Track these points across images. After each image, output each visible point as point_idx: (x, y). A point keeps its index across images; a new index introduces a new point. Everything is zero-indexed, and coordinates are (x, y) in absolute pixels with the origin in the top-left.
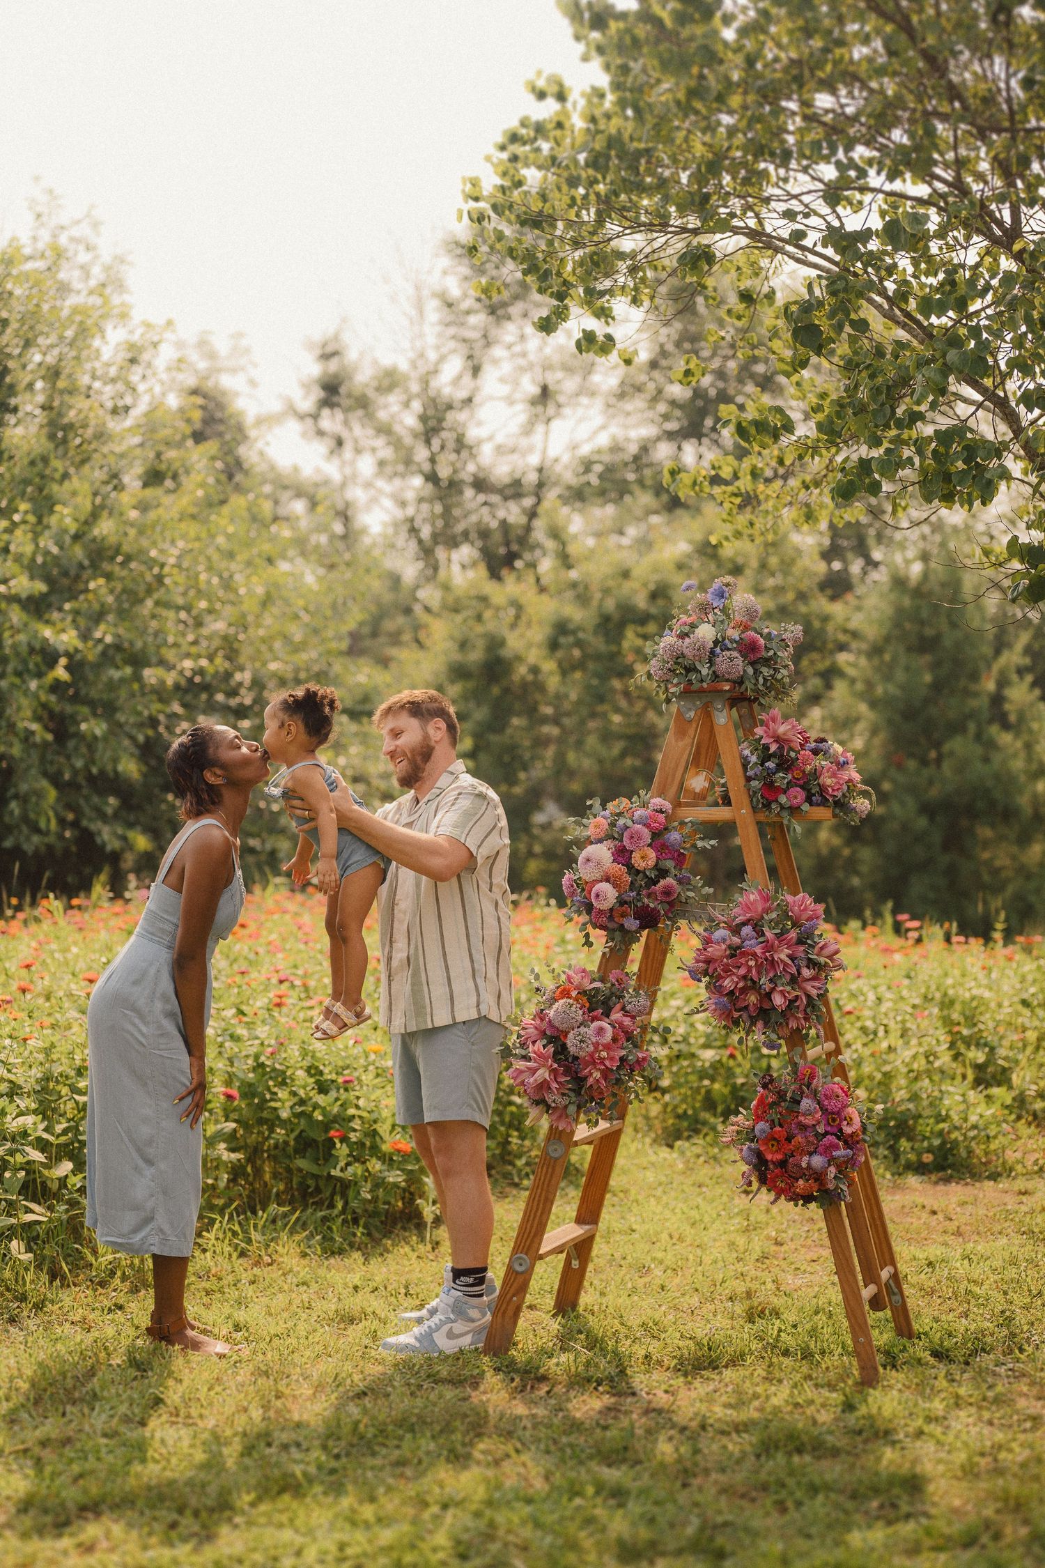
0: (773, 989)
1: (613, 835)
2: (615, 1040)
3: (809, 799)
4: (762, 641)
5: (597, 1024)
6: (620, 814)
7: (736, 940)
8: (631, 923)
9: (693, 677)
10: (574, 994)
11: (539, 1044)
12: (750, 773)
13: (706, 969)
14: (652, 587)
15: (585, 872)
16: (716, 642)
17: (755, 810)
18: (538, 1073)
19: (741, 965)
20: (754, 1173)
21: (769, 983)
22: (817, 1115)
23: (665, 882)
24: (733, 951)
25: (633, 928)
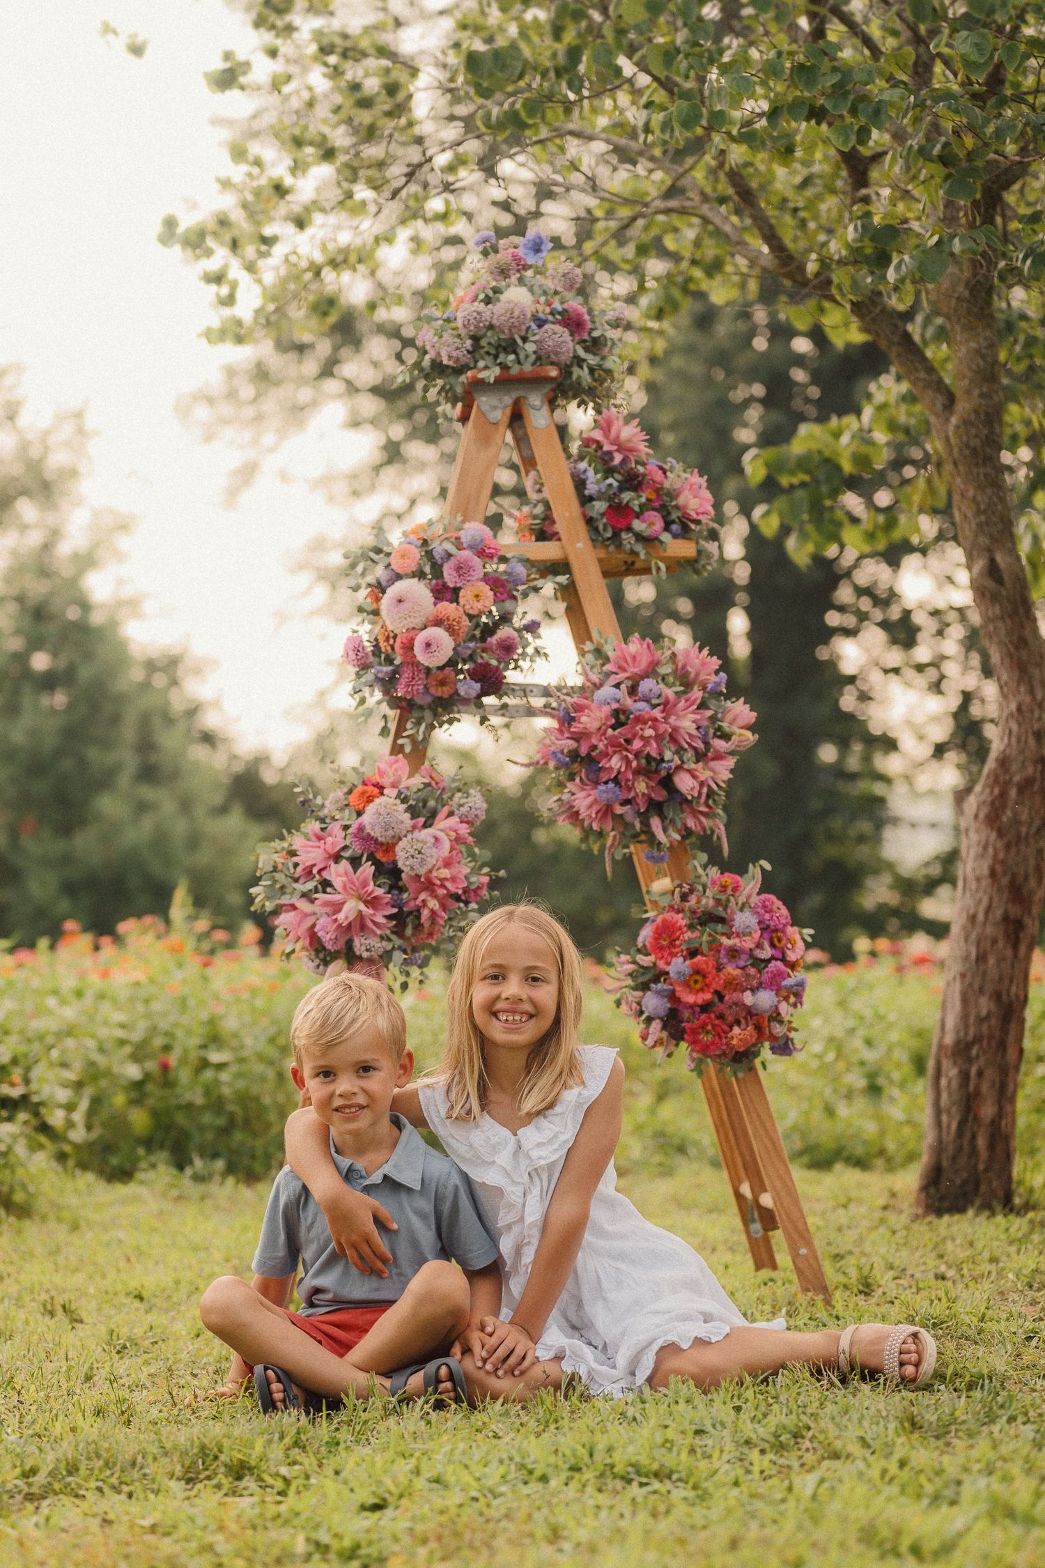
0: (679, 768)
1: (428, 567)
2: (452, 853)
3: (667, 528)
4: (587, 318)
7: (629, 702)
8: (469, 688)
9: (508, 358)
11: (344, 865)
12: (587, 492)
13: (576, 751)
15: (394, 618)
17: (595, 543)
18: (346, 908)
19: (634, 736)
20: (664, 1028)
21: (676, 758)
22: (757, 935)
23: (504, 632)
24: (622, 717)
25: (474, 694)
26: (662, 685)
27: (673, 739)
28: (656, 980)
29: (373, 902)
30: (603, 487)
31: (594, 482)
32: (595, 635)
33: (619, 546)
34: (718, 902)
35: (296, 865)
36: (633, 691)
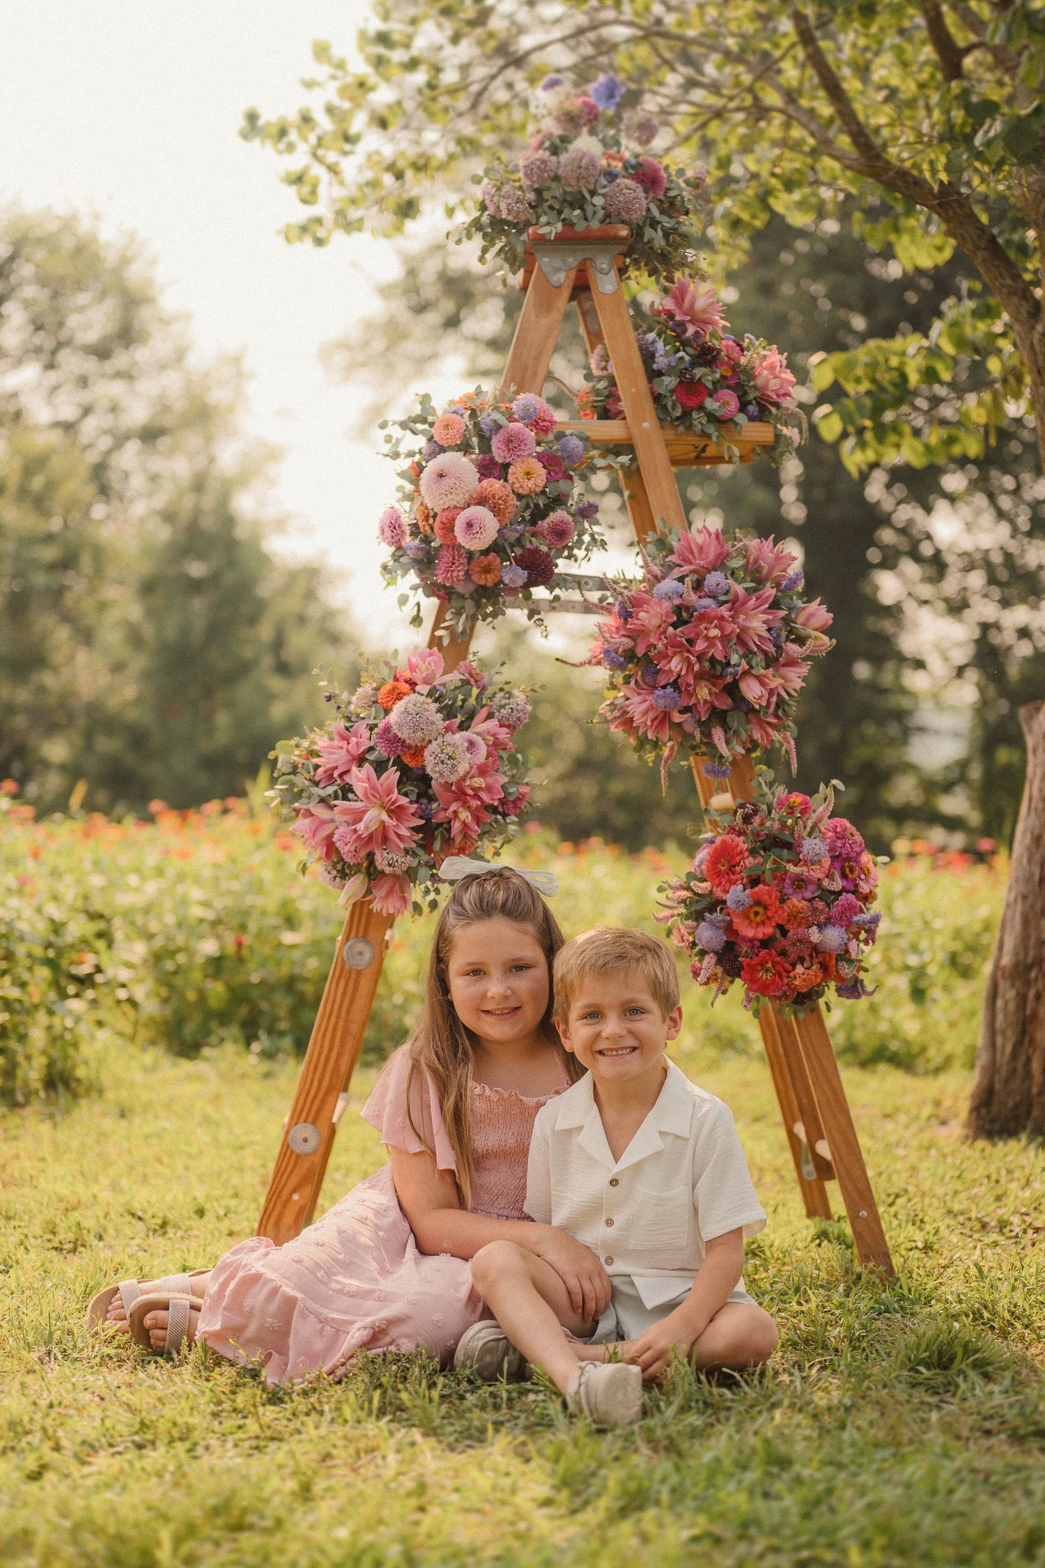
0: (746, 673)
1: (475, 441)
2: (490, 760)
3: (742, 409)
4: (663, 172)
7: (690, 597)
8: (514, 575)
10: (425, 688)
11: (368, 769)
12: (656, 366)
13: (631, 652)
17: (664, 422)
18: (367, 816)
19: (698, 635)
20: (719, 962)
21: (743, 662)
22: (827, 862)
23: (558, 515)
24: (684, 615)
25: (520, 583)
26: (731, 581)
27: (741, 641)
28: (712, 909)
29: (396, 812)
30: (673, 360)
31: (663, 354)
32: (658, 522)
33: (689, 428)
34: (784, 825)
35: (317, 767)
36: (698, 586)
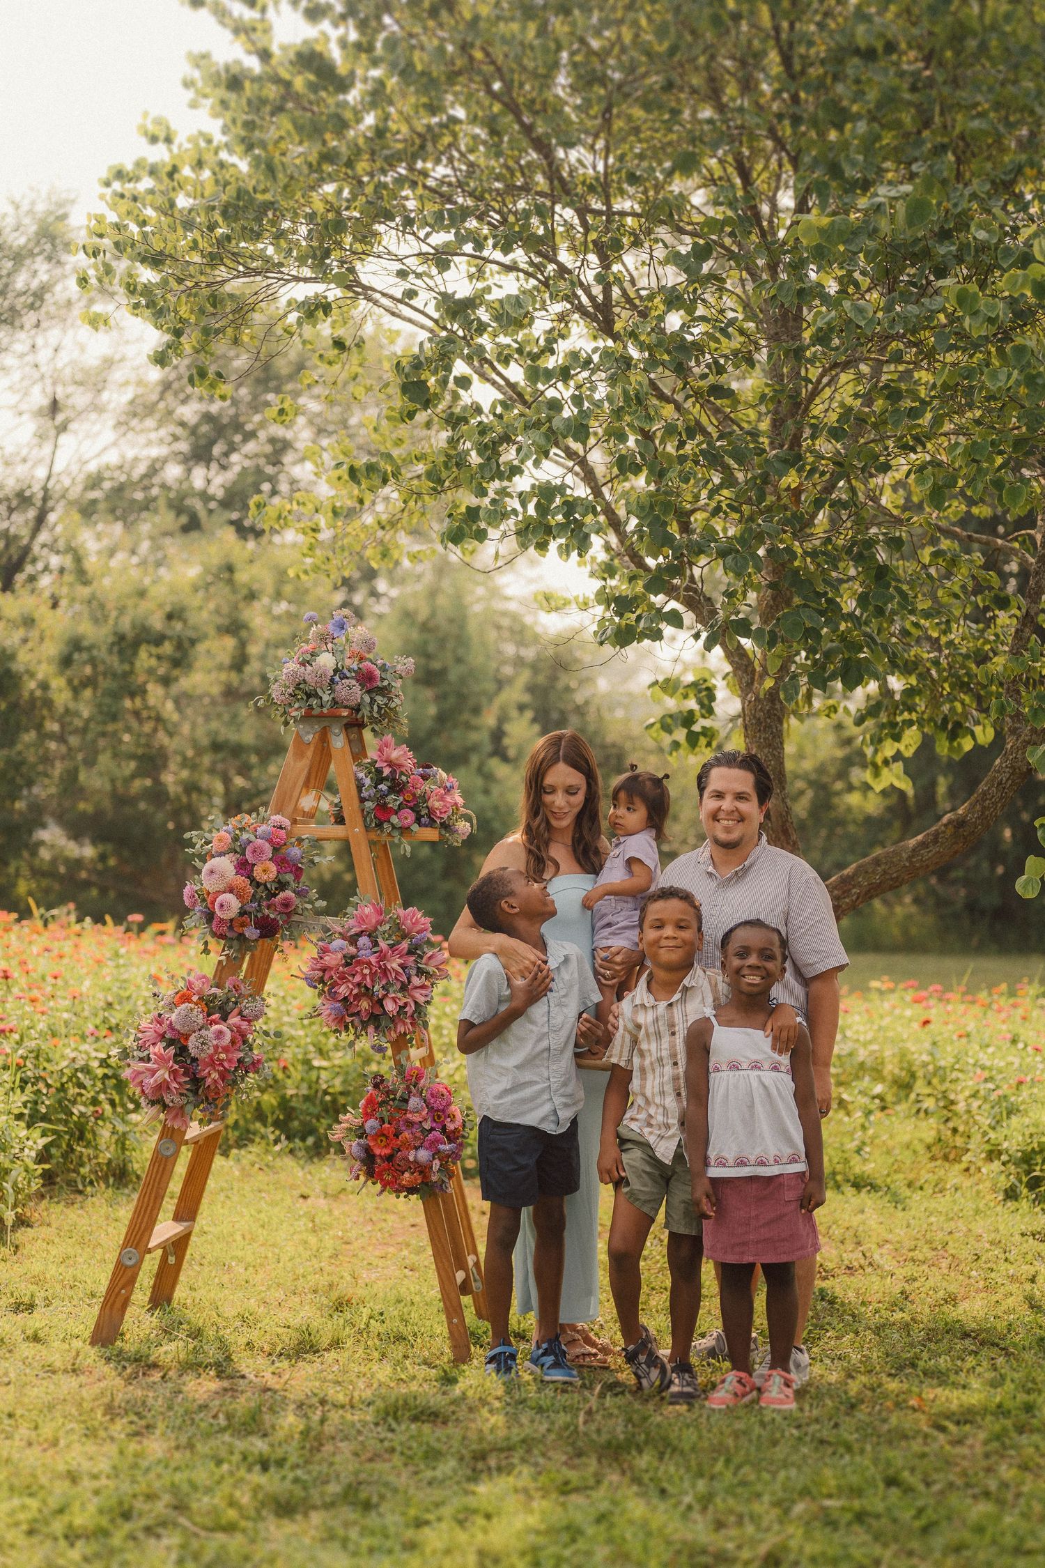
0: (385, 996)
1: (237, 849)
2: (233, 1042)
3: (418, 820)
4: (378, 672)
5: (215, 1027)
6: (242, 829)
7: (352, 950)
8: (251, 933)
9: (314, 702)
10: (195, 998)
11: (159, 1046)
12: (365, 794)
13: (322, 979)
14: (168, 608)
15: (208, 883)
16: (336, 671)
17: (367, 828)
18: (158, 1074)
19: (357, 972)
20: (364, 1166)
21: (382, 990)
22: (424, 1112)
23: (284, 894)
24: (349, 960)
27: (385, 975)
28: (361, 1136)
29: (174, 1073)
30: (375, 791)
31: (369, 787)
33: (381, 832)
